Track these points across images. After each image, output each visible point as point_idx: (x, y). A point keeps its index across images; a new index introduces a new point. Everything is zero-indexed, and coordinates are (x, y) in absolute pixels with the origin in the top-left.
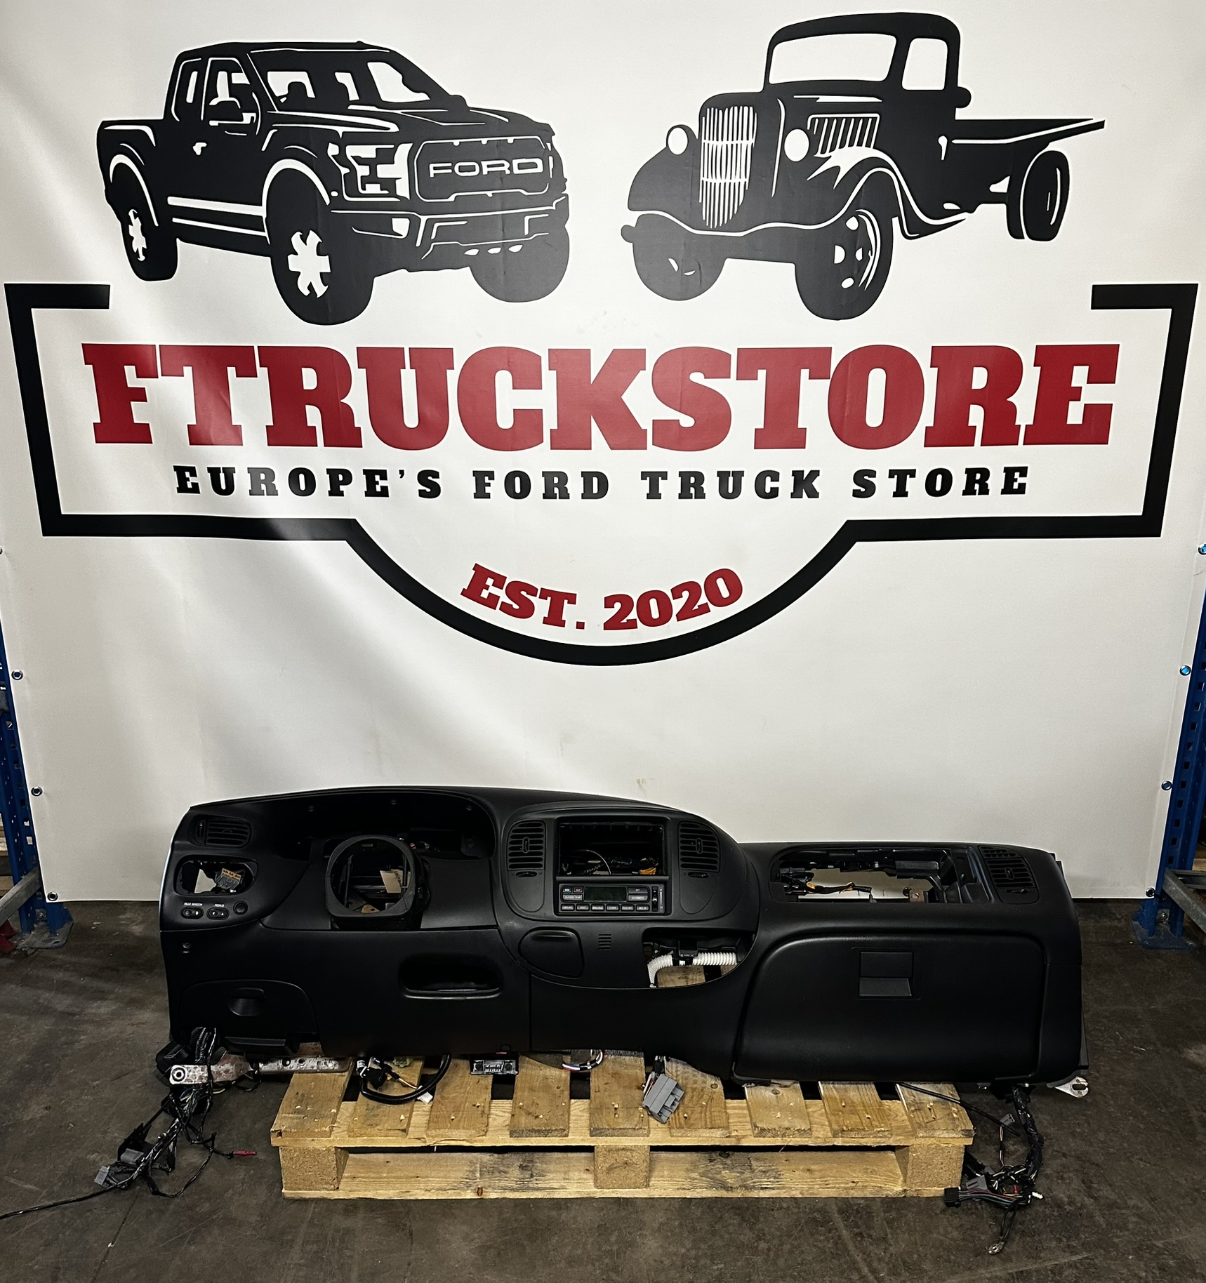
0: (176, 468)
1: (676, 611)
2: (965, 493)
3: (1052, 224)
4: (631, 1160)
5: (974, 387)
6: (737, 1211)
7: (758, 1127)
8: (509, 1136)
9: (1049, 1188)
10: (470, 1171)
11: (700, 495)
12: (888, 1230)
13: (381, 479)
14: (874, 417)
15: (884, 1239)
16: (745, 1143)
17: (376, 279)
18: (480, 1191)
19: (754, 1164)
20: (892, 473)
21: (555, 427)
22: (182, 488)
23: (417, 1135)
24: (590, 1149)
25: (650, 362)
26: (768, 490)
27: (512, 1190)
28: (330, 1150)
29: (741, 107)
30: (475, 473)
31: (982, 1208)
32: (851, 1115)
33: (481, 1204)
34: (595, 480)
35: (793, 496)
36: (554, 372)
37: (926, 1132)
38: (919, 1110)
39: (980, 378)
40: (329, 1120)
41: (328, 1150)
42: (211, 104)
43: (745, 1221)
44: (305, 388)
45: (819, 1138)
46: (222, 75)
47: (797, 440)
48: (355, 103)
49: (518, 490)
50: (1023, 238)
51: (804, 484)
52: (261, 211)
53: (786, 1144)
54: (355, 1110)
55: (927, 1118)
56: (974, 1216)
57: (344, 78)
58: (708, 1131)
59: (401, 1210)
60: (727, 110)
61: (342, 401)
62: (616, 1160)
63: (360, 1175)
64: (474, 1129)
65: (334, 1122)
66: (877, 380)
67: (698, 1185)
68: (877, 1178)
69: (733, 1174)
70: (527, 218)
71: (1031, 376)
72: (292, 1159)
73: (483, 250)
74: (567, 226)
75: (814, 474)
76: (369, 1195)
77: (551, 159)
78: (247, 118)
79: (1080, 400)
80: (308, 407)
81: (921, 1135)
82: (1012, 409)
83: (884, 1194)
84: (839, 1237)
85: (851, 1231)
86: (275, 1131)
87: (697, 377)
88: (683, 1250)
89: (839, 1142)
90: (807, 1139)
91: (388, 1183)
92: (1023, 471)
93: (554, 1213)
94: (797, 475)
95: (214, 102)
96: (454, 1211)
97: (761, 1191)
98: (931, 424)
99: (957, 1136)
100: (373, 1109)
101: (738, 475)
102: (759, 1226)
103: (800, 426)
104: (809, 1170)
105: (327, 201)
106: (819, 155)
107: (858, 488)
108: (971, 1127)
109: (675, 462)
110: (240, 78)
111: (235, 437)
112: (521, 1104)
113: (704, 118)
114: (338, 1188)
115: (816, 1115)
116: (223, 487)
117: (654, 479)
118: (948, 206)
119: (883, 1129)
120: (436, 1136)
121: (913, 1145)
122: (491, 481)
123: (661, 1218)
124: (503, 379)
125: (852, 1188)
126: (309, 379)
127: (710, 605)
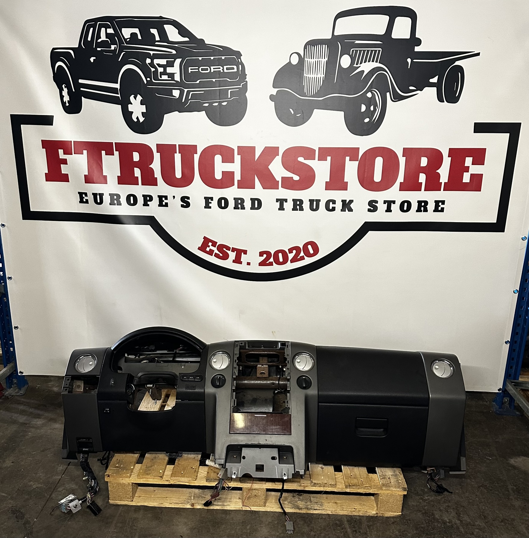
0: (79, 193)
1: (290, 259)
2: (417, 211)
3: (456, 96)
4: (258, 494)
5: (422, 165)
6: (303, 519)
7: (313, 482)
8: (206, 481)
9: (441, 516)
10: (189, 496)
11: (301, 209)
12: (368, 530)
13: (165, 199)
14: (378, 177)
15: (366, 534)
16: (307, 489)
17: (165, 115)
18: (193, 505)
19: (312, 499)
20: (385, 202)
21: (240, 179)
22: (81, 201)
23: (167, 479)
24: (241, 489)
25: (281, 153)
26: (331, 208)
28: (130, 484)
29: (322, 45)
30: (205, 198)
31: (410, 523)
32: (354, 479)
33: (193, 511)
34: (256, 202)
35: (342, 210)
36: (240, 156)
37: (386, 488)
38: (384, 478)
39: (424, 162)
40: (130, 471)
41: (129, 484)
42: (98, 41)
43: (306, 523)
44: (134, 160)
45: (339, 488)
46: (103, 30)
47: (344, 187)
48: (158, 41)
49: (223, 205)
50: (444, 102)
51: (347, 206)
52: (117, 86)
53: (325, 490)
54: (141, 467)
55: (387, 482)
56: (406, 526)
57: (154, 31)
58: (292, 483)
59: (159, 511)
60: (316, 46)
61: (150, 166)
62: (251, 494)
63: (142, 495)
64: (191, 478)
65: (132, 472)
66: (379, 162)
67: (287, 506)
68: (365, 507)
69: (303, 503)
70: (229, 91)
71: (447, 162)
72: (113, 487)
73: (211, 104)
74: (247, 94)
75: (351, 201)
76: (146, 504)
77: (240, 66)
78: (113, 47)
79: (468, 172)
80: (135, 168)
81: (384, 489)
82: (438, 175)
83: (368, 514)
84: (346, 532)
85: (351, 530)
86: (107, 475)
87: (301, 159)
89: (348, 490)
90: (334, 489)
91: (154, 500)
92: (443, 202)
93: (224, 516)
94: (344, 202)
95: (99, 41)
96: (181, 513)
97: (314, 510)
98: (403, 181)
99: (400, 490)
100: (149, 467)
101: (318, 201)
102: (312, 525)
103: (345, 181)
104: (336, 503)
105: (145, 82)
106: (355, 65)
107: (370, 208)
108: (406, 486)
109: (290, 195)
110: (110, 31)
111: (104, 180)
112: (212, 468)
113: (306, 49)
114: (132, 501)
115: (339, 478)
116: (99, 201)
117: (282, 202)
118: (411, 88)
119: (367, 486)
120: (175, 480)
121: (380, 493)
122: (211, 201)
123: (270, 520)
124: (218, 158)
125: (354, 511)
126: (136, 157)
127: (305, 256)
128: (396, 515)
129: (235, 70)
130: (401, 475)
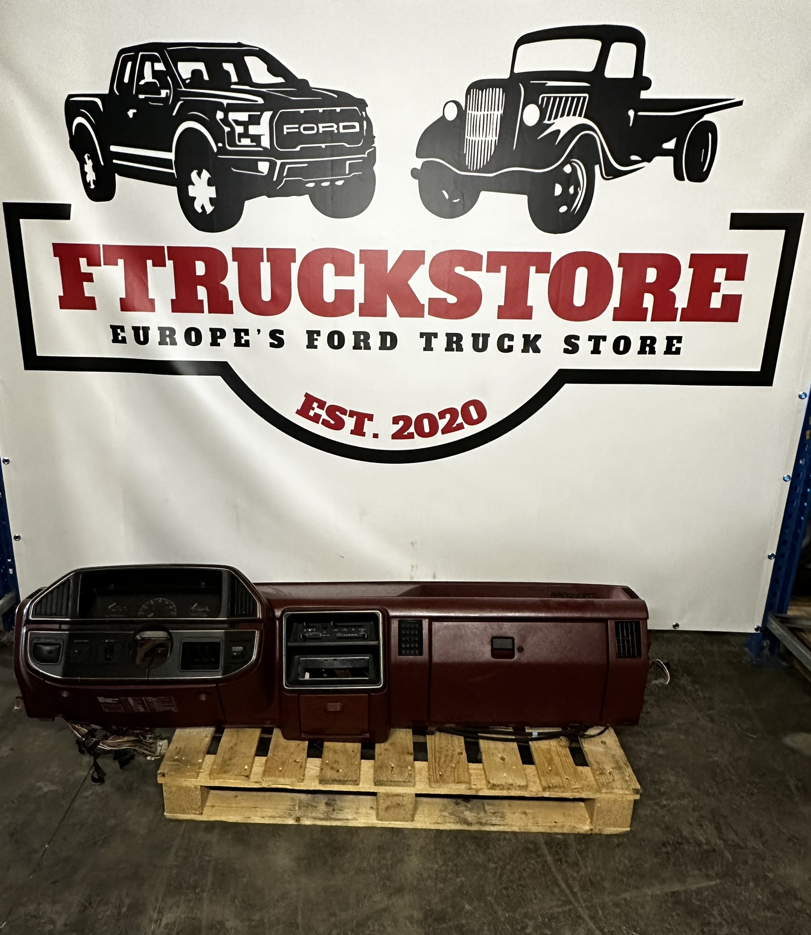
0: (112, 327)
1: (441, 427)
2: (639, 353)
4: (402, 802)
5: (648, 281)
6: (475, 840)
7: (490, 783)
8: (318, 783)
9: (691, 832)
10: (291, 805)
11: (460, 349)
13: (245, 335)
14: (579, 299)
16: (481, 793)
17: (247, 203)
18: (298, 819)
19: (486, 807)
20: (590, 338)
21: (363, 302)
22: (115, 340)
23: (256, 780)
24: (374, 794)
25: (428, 259)
26: (506, 347)
27: (321, 819)
29: (494, 89)
30: (308, 332)
31: (644, 844)
32: (555, 776)
33: (299, 829)
34: (388, 337)
35: (523, 351)
36: (363, 265)
37: (607, 789)
38: (602, 774)
39: (651, 275)
40: (197, 767)
41: (196, 787)
42: (140, 83)
43: (480, 847)
44: (197, 274)
45: (532, 791)
46: (148, 65)
47: (526, 313)
48: (235, 84)
49: (336, 343)
50: (684, 180)
51: (531, 343)
52: (171, 156)
53: (509, 795)
54: (214, 760)
55: (607, 780)
57: (229, 67)
58: (456, 784)
60: (485, 90)
61: (221, 283)
62: (392, 802)
63: (217, 804)
64: (294, 777)
65: (200, 768)
66: (582, 275)
67: (448, 821)
68: (572, 820)
69: (472, 814)
70: (348, 163)
71: (687, 274)
72: (171, 792)
73: (318, 183)
74: (374, 168)
75: (538, 337)
76: (223, 818)
77: (365, 123)
78: (164, 93)
79: (719, 292)
80: (198, 287)
81: (604, 791)
82: (673, 297)
83: (576, 831)
84: (545, 862)
85: (553, 858)
86: (161, 773)
87: (459, 270)
88: (436, 866)
89: (546, 794)
90: (523, 792)
91: (236, 811)
92: (679, 338)
93: (348, 837)
94: (526, 337)
95: (142, 82)
96: (279, 832)
97: (491, 826)
98: (618, 306)
99: (628, 793)
100: (226, 760)
101: (486, 336)
102: (489, 851)
103: (529, 304)
104: (525, 813)
105: (215, 150)
106: (546, 122)
107: (567, 347)
108: (637, 787)
109: (443, 326)
110: (160, 67)
111: (151, 306)
112: (327, 761)
113: (469, 96)
114: (202, 813)
115: (531, 775)
116: (142, 339)
117: (428, 337)
118: (634, 158)
119: (577, 786)
120: (270, 781)
121: (598, 798)
122: (318, 337)
123: (421, 842)
124: (329, 269)
125: (555, 827)
126: (200, 268)
127: (464, 424)
128: (621, 832)
129: (357, 130)
130: (627, 767)
